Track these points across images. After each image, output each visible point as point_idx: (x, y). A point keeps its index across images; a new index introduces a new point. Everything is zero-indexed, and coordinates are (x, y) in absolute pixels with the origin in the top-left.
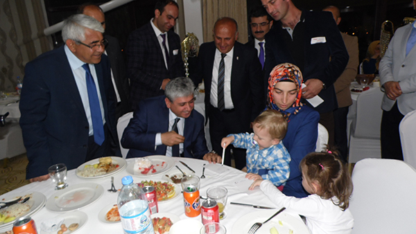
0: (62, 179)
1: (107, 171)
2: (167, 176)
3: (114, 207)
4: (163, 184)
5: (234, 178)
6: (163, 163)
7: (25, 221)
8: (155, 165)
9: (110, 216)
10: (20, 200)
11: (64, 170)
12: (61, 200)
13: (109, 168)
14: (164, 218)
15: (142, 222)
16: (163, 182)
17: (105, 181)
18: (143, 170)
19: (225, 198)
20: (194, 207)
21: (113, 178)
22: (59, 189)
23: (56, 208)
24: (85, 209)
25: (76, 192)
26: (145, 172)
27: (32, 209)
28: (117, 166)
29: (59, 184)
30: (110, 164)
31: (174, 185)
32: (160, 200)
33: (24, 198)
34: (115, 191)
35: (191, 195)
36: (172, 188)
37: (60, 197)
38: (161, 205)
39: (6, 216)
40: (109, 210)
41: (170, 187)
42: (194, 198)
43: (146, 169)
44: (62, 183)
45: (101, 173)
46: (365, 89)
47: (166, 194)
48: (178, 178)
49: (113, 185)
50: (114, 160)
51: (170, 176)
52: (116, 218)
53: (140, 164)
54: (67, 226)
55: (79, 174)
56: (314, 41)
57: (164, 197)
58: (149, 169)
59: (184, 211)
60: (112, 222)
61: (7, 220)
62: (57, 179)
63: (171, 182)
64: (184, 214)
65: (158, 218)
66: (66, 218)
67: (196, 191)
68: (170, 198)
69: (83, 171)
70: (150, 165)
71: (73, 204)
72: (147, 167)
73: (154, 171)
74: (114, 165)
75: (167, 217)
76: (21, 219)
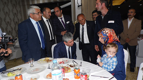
0: (32, 64)
1: (47, 62)
2: (68, 65)
3: (49, 74)
4: (67, 67)
5: (92, 67)
6: (67, 60)
7: (19, 75)
8: (64, 61)
9: (48, 76)
10: (18, 69)
11: (33, 60)
12: (31, 70)
13: (48, 61)
14: (67, 79)
15: (59, 77)
16: (66, 66)
17: (47, 65)
18: (60, 62)
19: (90, 73)
20: (78, 75)
21: (49, 64)
22: (31, 67)
23: (30, 73)
24: (39, 74)
25: (37, 68)
26: (60, 63)
27: (22, 72)
28: (51, 60)
29: (31, 65)
30: (49, 60)
31: (70, 68)
32: (65, 73)
33: (19, 69)
34: (50, 68)
35: (77, 71)
36: (70, 69)
37: (31, 69)
38: (66, 74)
39: (13, 74)
40: (48, 74)
41: (69, 68)
42: (78, 72)
43: (61, 62)
44: (32, 65)
45: (45, 62)
46: (141, 39)
47: (67, 70)
48: (72, 65)
49: (49, 67)
50: (50, 59)
51: (69, 65)
52: (50, 77)
53: (59, 60)
54: (33, 79)
55: (38, 62)
56: (109, 22)
57: (67, 71)
58: (62, 62)
59: (74, 77)
60: (48, 79)
61: (14, 75)
62: (31, 64)
63: (69, 67)
64: (74, 78)
65: (65, 78)
66: (33, 76)
67: (79, 69)
68: (69, 72)
69: (40, 61)
70: (62, 61)
71: (35, 72)
72: (61, 61)
73: (64, 63)
74: (50, 60)
75: (68, 78)
76: (18, 74)
